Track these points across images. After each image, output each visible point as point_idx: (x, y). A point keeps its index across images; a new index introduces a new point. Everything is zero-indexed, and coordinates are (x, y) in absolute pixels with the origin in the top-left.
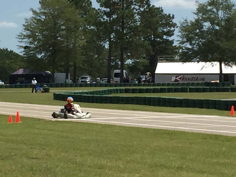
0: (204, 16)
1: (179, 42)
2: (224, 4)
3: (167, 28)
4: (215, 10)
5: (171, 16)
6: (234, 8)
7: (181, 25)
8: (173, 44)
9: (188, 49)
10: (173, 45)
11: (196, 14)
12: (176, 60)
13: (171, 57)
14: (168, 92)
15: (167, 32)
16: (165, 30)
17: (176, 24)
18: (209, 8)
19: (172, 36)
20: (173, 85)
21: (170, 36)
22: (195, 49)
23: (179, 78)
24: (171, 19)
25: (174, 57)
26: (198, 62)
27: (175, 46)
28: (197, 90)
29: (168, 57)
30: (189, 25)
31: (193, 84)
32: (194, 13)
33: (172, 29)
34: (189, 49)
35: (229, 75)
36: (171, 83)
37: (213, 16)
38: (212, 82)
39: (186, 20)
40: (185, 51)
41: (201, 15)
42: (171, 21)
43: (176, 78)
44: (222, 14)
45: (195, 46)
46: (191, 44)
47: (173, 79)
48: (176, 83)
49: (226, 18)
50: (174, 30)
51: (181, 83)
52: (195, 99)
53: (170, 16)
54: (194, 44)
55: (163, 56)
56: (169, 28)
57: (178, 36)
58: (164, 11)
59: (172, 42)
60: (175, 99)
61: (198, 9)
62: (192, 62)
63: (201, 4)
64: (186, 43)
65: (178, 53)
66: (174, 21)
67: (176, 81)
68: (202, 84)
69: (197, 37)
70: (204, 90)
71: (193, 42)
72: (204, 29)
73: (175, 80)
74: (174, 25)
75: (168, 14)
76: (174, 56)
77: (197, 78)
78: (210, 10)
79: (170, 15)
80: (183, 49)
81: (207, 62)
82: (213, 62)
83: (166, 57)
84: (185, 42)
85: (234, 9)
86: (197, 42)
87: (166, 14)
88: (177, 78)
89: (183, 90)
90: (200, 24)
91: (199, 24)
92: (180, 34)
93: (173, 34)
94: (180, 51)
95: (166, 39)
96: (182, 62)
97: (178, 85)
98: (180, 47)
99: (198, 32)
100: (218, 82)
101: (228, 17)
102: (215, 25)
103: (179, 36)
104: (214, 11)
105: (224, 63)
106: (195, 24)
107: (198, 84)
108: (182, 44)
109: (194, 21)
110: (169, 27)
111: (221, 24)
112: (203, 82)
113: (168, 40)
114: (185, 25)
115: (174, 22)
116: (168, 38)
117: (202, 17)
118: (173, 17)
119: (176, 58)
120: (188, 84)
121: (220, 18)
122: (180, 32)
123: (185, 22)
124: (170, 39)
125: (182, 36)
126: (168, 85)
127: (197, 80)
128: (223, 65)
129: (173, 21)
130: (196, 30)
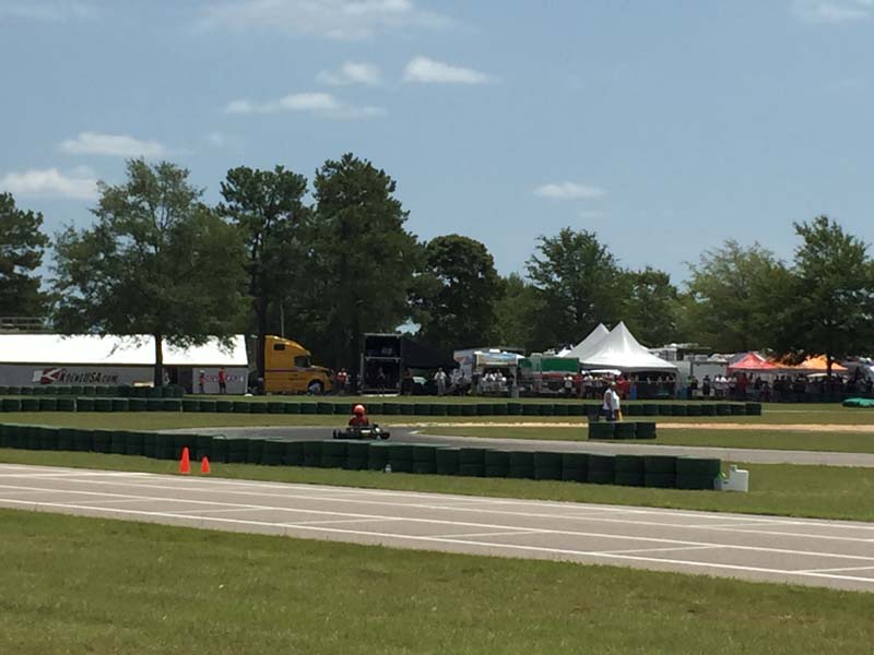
0: (119, 220)
1: (53, 285)
2: (171, 190)
3: (24, 247)
4: (146, 205)
5: (35, 216)
6: (193, 201)
7: (58, 241)
8: (39, 286)
9: (76, 301)
10: (39, 291)
11: (98, 215)
12: (46, 328)
13: (33, 321)
14: (23, 410)
15: (22, 257)
16: (19, 252)
17: (45, 238)
18: (131, 199)
19: (37, 269)
20: (36, 391)
21: (33, 268)
22: (95, 301)
23: (52, 376)
24: (33, 224)
25: (39, 322)
26: (102, 334)
27: (44, 293)
28: (98, 407)
29: (25, 322)
30: (81, 240)
31: (87, 391)
32: (94, 211)
33: (37, 249)
34: (80, 300)
35: (178, 368)
36: (32, 387)
37: (141, 220)
38: (137, 385)
39: (71, 230)
40: (70, 305)
41: (111, 215)
42: (35, 230)
43: (44, 373)
44: (165, 216)
45: (94, 294)
46: (84, 290)
47: (38, 375)
48: (44, 386)
49: (175, 226)
50: (43, 252)
51: (57, 386)
52: (92, 429)
53: (32, 218)
54: (93, 291)
55: (13, 318)
56: (29, 248)
57: (50, 268)
58: (16, 205)
59: (36, 283)
60: (39, 428)
61: (102, 203)
62: (86, 334)
63: (110, 189)
64: (72, 287)
65: (51, 311)
66: (42, 229)
67: (45, 381)
68: (110, 391)
69: (99, 272)
70: (115, 407)
71: (91, 284)
72: (119, 253)
73: (43, 378)
74: (42, 240)
75: (26, 213)
76: (40, 319)
77: (99, 374)
78: (135, 206)
79: (31, 213)
80: (63, 302)
81: (124, 335)
82: (139, 336)
83: (19, 322)
84: (71, 284)
85: (194, 205)
86: (100, 284)
87: (22, 213)
88: (48, 375)
89: (62, 406)
90: (109, 238)
91: (105, 240)
92: (55, 264)
93: (38, 264)
94: (57, 305)
95: (20, 276)
96: (61, 333)
97: (48, 391)
98: (56, 297)
99: (103, 260)
100: (152, 385)
101: (179, 225)
102: (146, 243)
103: (54, 268)
104: (143, 208)
105: (168, 339)
106: (96, 240)
107: (99, 391)
108: (62, 290)
109: (92, 231)
110: (29, 245)
111: (161, 240)
112: (113, 385)
113: (27, 277)
114: (69, 241)
115: (43, 233)
116: (25, 273)
117: (113, 223)
118: (40, 220)
119: (46, 323)
120: (75, 391)
121: (159, 227)
122: (56, 258)
123: (70, 233)
124: (31, 274)
125: (62, 269)
126: (24, 391)
127: (98, 380)
128: (164, 343)
129: (39, 229)
130: (97, 254)
